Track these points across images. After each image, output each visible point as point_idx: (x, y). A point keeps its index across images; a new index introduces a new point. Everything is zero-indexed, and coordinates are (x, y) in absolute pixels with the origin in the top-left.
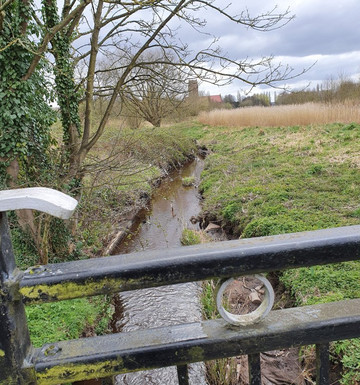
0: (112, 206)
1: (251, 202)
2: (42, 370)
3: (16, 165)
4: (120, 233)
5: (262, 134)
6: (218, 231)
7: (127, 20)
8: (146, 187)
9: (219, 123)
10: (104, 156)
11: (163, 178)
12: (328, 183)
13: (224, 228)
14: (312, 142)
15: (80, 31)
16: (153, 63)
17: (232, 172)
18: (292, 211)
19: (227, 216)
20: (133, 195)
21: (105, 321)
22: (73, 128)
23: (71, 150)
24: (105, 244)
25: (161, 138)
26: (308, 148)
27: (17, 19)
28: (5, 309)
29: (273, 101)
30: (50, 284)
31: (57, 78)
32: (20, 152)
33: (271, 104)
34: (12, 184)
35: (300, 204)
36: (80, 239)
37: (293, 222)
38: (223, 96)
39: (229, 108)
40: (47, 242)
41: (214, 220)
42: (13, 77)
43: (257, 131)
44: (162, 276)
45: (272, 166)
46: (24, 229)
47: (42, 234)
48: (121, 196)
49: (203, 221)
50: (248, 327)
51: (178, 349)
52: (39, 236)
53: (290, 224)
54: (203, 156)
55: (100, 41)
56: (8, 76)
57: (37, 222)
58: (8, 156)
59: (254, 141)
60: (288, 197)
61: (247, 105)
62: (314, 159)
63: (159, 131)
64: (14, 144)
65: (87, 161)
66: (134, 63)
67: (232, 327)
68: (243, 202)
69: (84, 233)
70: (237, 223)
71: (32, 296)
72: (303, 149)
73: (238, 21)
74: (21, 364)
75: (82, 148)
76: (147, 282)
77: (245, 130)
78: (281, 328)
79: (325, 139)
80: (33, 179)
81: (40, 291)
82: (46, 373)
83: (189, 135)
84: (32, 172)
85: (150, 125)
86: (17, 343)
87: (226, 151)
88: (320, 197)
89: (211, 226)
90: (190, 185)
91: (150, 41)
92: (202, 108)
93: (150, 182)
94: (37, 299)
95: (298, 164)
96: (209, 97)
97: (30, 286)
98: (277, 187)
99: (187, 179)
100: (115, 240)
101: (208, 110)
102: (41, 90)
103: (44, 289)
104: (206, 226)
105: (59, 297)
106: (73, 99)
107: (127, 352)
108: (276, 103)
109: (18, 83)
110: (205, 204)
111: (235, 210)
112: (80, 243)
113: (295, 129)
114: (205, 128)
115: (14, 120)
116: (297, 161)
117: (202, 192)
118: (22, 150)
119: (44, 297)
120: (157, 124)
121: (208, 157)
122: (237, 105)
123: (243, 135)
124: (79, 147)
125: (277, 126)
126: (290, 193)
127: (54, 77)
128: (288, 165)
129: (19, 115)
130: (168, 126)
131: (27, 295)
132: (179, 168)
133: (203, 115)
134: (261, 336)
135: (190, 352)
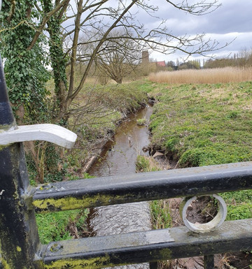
0: (88, 139)
1: (187, 137)
2: (49, 262)
3: (22, 109)
4: (93, 157)
5: (194, 89)
6: (162, 157)
7: (101, 7)
8: (111, 126)
9: (163, 81)
10: (83, 104)
11: (123, 119)
12: (242, 125)
13: (167, 155)
14: (230, 95)
15: (67, 16)
16: (119, 38)
17: (173, 115)
18: (216, 144)
19: (169, 147)
20: (102, 131)
21: (83, 219)
22: (62, 84)
23: (60, 99)
24: (83, 165)
25: (122, 91)
26: (228, 99)
27: (24, 6)
28: (22, 216)
29: (202, 65)
30: (56, 198)
31: (51, 48)
32: (25, 100)
33: (201, 68)
34: (20, 122)
35: (222, 139)
36: (66, 161)
37: (217, 152)
38: (167, 62)
39: (170, 71)
40: (43, 163)
41: (159, 149)
42: (21, 48)
43: (191, 87)
44: (141, 194)
45: (201, 111)
46: (27, 153)
47: (40, 157)
48: (94, 132)
49: (152, 150)
50: (206, 234)
51: (152, 250)
52: (38, 159)
53: (214, 153)
54: (152, 104)
55: (81, 22)
56: (18, 47)
57: (36, 149)
58: (17, 102)
59: (189, 94)
60: (213, 134)
61: (184, 68)
62: (232, 107)
63: (121, 86)
64: (21, 94)
65: (72, 107)
66: (105, 38)
67: (193, 234)
68: (180, 137)
69: (69, 157)
70: (176, 152)
71: (42, 207)
72: (224, 100)
73: (180, 8)
74: (33, 258)
75: (68, 98)
76: (130, 198)
77: (182, 86)
78: (233, 236)
79: (239, 93)
80: (34, 119)
81: (48, 203)
82: (52, 264)
83: (142, 89)
84: (34, 114)
85: (115, 83)
86: (31, 241)
87: (168, 101)
88: (236, 134)
89: (157, 154)
90: (143, 125)
91: (117, 22)
92: (152, 70)
93: (114, 122)
94: (46, 209)
95: (220, 111)
96: (156, 63)
97: (40, 199)
98: (205, 127)
99: (140, 120)
100: (90, 162)
101: (156, 71)
102: (40, 57)
103: (52, 202)
104: (153, 153)
105: (63, 208)
106: (62, 63)
107: (112, 251)
108: (204, 67)
109: (25, 52)
110: (153, 138)
111: (174, 143)
112: (66, 164)
113: (218, 86)
114: (153, 85)
115: (21, 78)
116: (219, 108)
117: (151, 130)
118: (26, 98)
119: (51, 208)
120: (120, 82)
121: (155, 105)
122: (176, 68)
123: (180, 89)
124: (66, 97)
125: (205, 83)
126: (214, 131)
127: (49, 48)
128: (213, 112)
129: (25, 74)
130: (127, 83)
131: (39, 206)
132: (134, 113)
133: (152, 75)
134: (217, 242)
135: (161, 252)
